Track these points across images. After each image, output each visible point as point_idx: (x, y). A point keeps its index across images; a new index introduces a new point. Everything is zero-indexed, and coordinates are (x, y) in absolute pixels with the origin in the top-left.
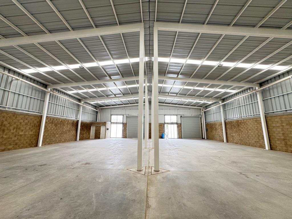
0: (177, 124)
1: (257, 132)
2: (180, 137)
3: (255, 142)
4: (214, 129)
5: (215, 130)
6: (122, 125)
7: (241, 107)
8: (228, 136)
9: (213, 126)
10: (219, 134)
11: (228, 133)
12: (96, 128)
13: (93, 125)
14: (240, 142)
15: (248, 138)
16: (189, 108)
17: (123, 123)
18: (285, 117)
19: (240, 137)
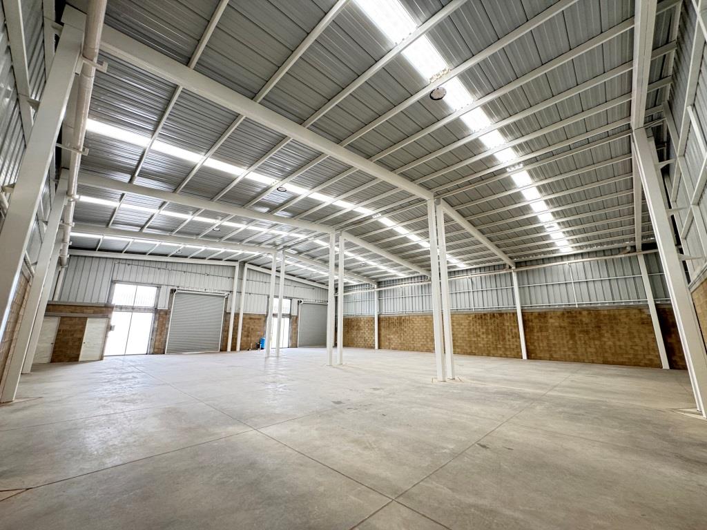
0: (290, 316)
2: (294, 345)
3: (422, 345)
4: (356, 328)
5: (357, 329)
6: (149, 317)
8: (382, 338)
9: (353, 323)
10: (365, 336)
11: (383, 334)
14: (400, 347)
15: (413, 341)
17: (156, 310)
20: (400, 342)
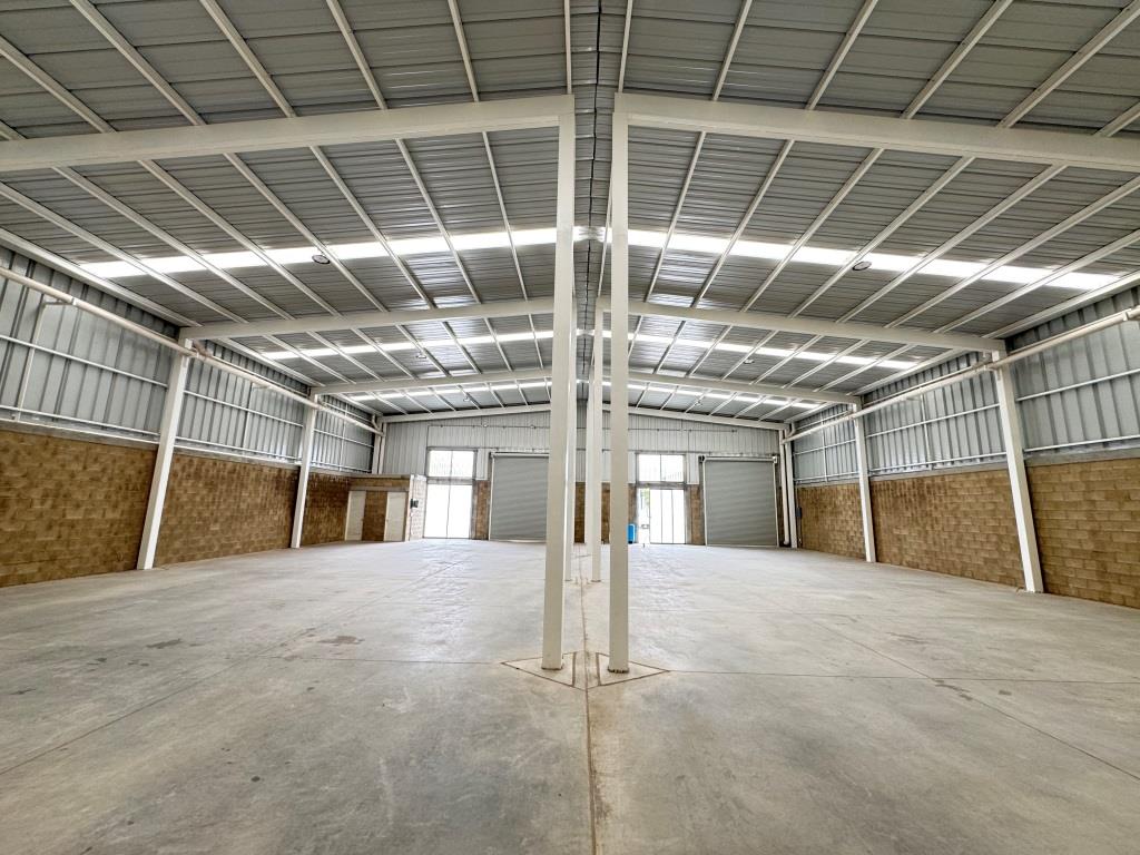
0: (684, 486)
1: (992, 523)
2: (697, 537)
3: (986, 561)
4: (829, 508)
5: (832, 513)
6: (469, 489)
7: (935, 427)
8: (883, 536)
9: (824, 499)
10: (848, 528)
11: (883, 526)
12: (367, 498)
13: (358, 488)
14: (927, 561)
16: (734, 429)
17: (475, 482)
18: (1101, 467)
19: (926, 542)
20: (925, 548)
